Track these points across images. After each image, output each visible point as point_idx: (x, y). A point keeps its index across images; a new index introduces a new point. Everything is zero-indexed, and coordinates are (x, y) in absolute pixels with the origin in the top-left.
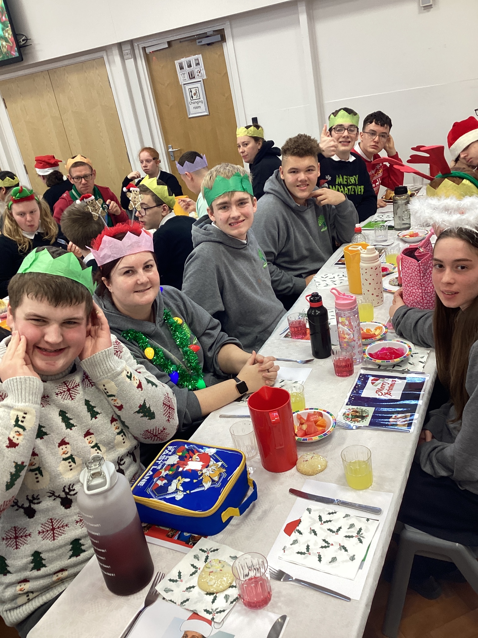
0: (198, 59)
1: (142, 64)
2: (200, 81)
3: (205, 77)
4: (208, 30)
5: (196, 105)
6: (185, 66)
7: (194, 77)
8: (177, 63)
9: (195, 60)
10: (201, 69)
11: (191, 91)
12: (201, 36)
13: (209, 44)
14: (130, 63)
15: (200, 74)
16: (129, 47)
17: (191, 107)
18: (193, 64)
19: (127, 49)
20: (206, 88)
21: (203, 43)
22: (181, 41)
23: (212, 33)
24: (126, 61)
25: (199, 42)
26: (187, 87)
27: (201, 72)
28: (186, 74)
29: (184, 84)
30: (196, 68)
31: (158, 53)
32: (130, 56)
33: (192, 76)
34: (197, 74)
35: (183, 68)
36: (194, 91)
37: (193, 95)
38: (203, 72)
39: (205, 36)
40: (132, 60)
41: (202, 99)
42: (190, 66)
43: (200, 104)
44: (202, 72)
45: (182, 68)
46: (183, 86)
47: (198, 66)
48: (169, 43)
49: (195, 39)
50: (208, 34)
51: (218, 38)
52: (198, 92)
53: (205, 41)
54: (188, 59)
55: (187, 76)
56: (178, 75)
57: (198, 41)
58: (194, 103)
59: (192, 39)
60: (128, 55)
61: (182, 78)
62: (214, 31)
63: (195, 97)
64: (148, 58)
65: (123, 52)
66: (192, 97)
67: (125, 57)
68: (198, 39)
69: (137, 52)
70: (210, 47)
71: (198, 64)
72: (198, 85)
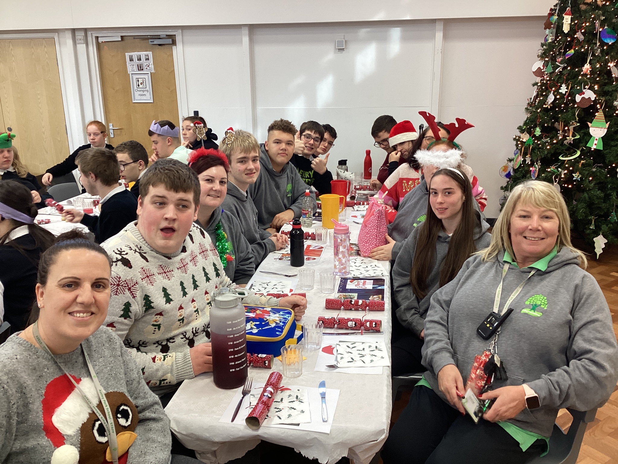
0: (148, 55)
1: (93, 50)
2: (148, 74)
3: (153, 71)
4: (162, 33)
5: (141, 93)
6: (135, 59)
7: (143, 70)
8: (127, 55)
9: (145, 55)
10: (150, 64)
11: (138, 81)
12: (154, 37)
13: (160, 45)
14: (82, 47)
15: (148, 68)
16: (83, 34)
17: (137, 94)
18: (143, 58)
19: (80, 35)
20: (153, 80)
21: (155, 43)
22: (135, 37)
23: (165, 36)
24: (78, 45)
25: (151, 42)
26: (135, 77)
27: (150, 66)
28: (135, 66)
30: (145, 62)
31: (110, 43)
32: (83, 41)
33: (140, 68)
34: (146, 67)
35: (133, 61)
36: (140, 81)
37: (140, 84)
38: (152, 66)
39: (158, 37)
40: (85, 45)
41: (148, 88)
42: (139, 59)
43: (145, 93)
45: (131, 60)
46: (131, 75)
47: (147, 61)
48: (122, 37)
49: (148, 39)
50: (161, 37)
51: (170, 41)
52: (144, 82)
53: (157, 42)
54: (139, 53)
55: (135, 68)
56: (128, 65)
57: (150, 40)
58: (140, 91)
59: (145, 38)
60: (80, 40)
61: (131, 68)
62: (166, 35)
63: (141, 86)
64: (99, 46)
65: (76, 37)
66: (139, 86)
67: (77, 42)
69: (89, 39)
70: (160, 47)
71: (147, 59)
72: (146, 76)
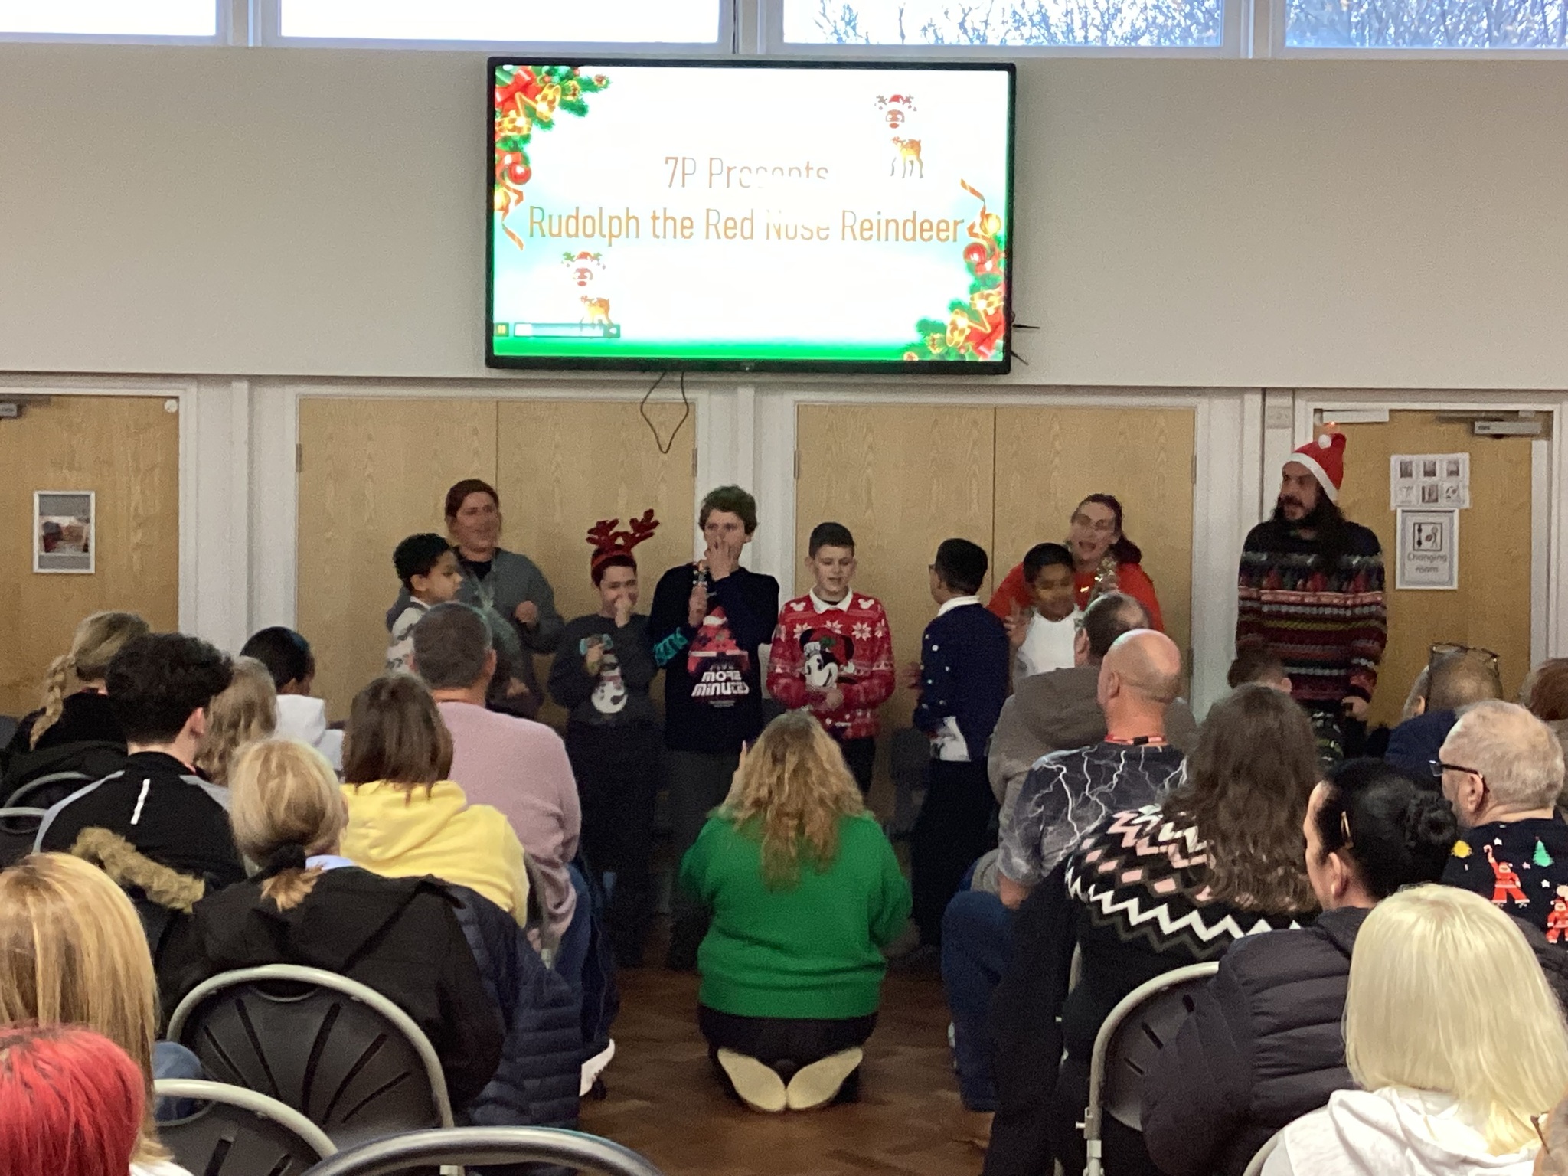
0: (1456, 463)
2: (1452, 512)
3: (1467, 505)
5: (1427, 563)
6: (1418, 471)
7: (1437, 500)
9: (1450, 462)
10: (1461, 485)
11: (1420, 530)
13: (1499, 436)
14: (1280, 437)
15: (1454, 497)
16: (1284, 402)
17: (1411, 565)
18: (1442, 469)
20: (1464, 531)
21: (1488, 431)
25: (1482, 428)
26: (1411, 519)
27: (1457, 492)
28: (1414, 489)
29: (1403, 511)
30: (1446, 482)
32: (1283, 422)
33: (1430, 495)
34: (1446, 495)
35: (1410, 475)
36: (1427, 530)
37: (1423, 540)
38: (1465, 494)
39: (1511, 417)
40: (1289, 431)
41: (1445, 552)
42: (1430, 473)
43: (1438, 563)
44: (1461, 491)
45: (1406, 473)
46: (1399, 513)
47: (1454, 478)
48: (1393, 413)
50: (1521, 415)
51: (1537, 427)
52: (1439, 534)
53: (1497, 428)
54: (1430, 457)
55: (1415, 496)
56: (1393, 487)
57: (1480, 424)
58: (1422, 558)
59: (1469, 420)
60: (1280, 418)
61: (1402, 496)
63: (1426, 545)
65: (1270, 408)
66: (1420, 543)
68: (1485, 419)
69: (1300, 416)
71: (1454, 473)
72: (1444, 519)
